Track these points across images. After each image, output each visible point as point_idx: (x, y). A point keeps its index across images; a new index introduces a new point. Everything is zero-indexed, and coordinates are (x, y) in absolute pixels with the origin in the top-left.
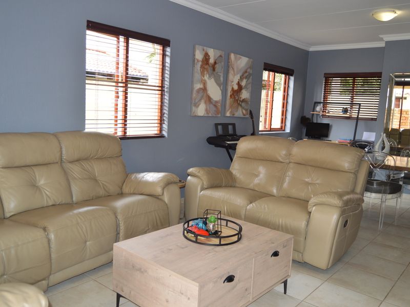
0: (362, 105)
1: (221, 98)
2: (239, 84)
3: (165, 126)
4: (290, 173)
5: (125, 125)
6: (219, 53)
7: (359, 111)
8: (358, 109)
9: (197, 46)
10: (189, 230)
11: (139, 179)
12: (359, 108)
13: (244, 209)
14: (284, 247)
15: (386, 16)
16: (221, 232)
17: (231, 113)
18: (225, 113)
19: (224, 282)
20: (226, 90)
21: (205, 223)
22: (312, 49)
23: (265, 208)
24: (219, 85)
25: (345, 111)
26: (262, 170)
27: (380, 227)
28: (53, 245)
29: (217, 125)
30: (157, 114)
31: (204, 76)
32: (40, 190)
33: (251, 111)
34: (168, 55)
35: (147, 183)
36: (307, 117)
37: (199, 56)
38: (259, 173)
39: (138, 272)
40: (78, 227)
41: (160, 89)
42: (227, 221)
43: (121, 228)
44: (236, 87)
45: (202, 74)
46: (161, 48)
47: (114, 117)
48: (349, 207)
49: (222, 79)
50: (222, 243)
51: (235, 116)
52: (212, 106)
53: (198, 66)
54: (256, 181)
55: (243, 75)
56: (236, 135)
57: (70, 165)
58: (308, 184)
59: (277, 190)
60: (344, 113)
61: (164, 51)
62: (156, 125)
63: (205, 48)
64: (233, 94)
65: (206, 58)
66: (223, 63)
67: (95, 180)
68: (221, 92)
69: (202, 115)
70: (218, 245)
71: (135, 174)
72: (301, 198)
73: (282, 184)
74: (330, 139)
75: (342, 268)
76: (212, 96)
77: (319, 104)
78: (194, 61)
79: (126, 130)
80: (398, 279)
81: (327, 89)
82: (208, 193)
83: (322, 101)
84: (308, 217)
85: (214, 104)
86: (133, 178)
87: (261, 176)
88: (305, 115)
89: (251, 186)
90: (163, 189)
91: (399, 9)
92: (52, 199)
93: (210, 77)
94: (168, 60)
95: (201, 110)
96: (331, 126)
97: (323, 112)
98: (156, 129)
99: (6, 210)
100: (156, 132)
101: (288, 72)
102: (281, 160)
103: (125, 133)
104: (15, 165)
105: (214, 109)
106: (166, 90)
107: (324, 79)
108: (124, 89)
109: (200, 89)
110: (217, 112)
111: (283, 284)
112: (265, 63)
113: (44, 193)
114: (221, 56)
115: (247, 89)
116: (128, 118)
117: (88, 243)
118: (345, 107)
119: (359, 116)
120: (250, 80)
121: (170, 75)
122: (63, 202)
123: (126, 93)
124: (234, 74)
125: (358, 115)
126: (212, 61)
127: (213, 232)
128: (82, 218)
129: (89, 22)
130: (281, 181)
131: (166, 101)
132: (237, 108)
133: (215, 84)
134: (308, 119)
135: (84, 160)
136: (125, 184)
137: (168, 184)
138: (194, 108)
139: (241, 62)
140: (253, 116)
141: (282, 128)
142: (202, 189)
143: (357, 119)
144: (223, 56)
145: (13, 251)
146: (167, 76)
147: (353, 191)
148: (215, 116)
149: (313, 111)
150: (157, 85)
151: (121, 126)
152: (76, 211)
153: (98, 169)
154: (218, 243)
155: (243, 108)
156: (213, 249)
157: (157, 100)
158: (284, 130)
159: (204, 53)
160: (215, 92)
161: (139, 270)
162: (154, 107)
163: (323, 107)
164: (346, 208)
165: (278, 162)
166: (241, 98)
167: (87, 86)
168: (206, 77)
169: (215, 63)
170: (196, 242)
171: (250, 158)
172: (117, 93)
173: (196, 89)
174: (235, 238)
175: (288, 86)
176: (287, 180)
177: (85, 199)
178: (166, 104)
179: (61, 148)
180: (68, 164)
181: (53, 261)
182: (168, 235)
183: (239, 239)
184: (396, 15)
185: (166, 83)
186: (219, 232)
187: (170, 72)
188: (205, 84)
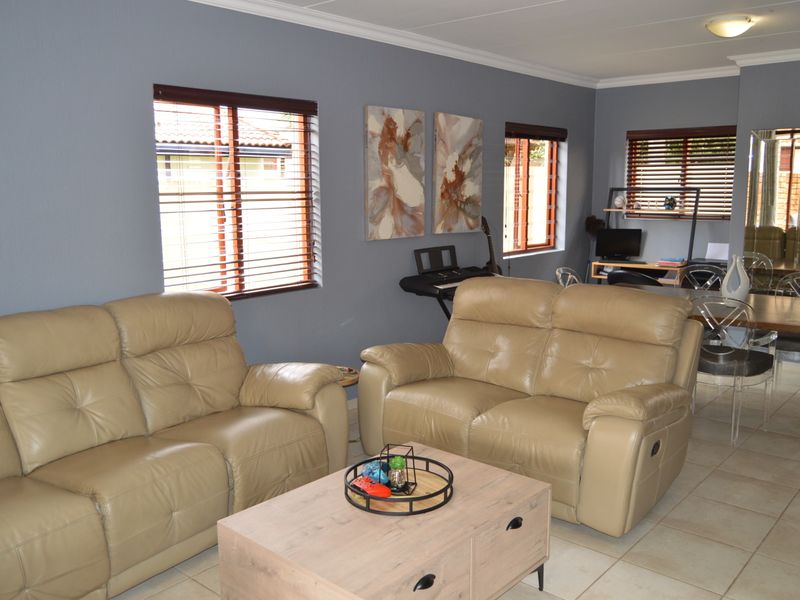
0: (702, 190)
1: (423, 202)
2: (457, 170)
3: (318, 266)
4: (554, 348)
5: (241, 271)
6: (413, 115)
7: (697, 202)
8: (694, 199)
9: (370, 108)
10: (355, 486)
11: (271, 378)
12: (697, 197)
13: (467, 426)
14: (532, 507)
15: (733, 28)
16: (415, 484)
17: (444, 226)
18: (433, 228)
19: (414, 590)
20: (433, 184)
21: (386, 468)
22: (601, 85)
23: (504, 424)
24: (417, 175)
25: (671, 204)
26: (503, 343)
27: (735, 437)
28: (110, 526)
29: (418, 253)
30: (301, 245)
31: (387, 164)
32: (85, 417)
33: (484, 219)
34: (313, 131)
35: (285, 385)
36: (598, 218)
37: (375, 126)
38: (497, 349)
39: (262, 574)
40: (156, 489)
41: (304, 196)
42: (428, 461)
43: (236, 480)
44: (451, 177)
45: (384, 159)
46: (302, 119)
47: (218, 258)
48: (661, 417)
49: (423, 164)
50: (415, 509)
51: (453, 232)
52: (406, 218)
53: (375, 146)
54: (493, 365)
55: (464, 152)
56: (457, 269)
57: (139, 363)
58: (588, 369)
59: (531, 381)
60: (668, 209)
61: (306, 123)
62: (301, 265)
63: (386, 109)
64: (446, 190)
65: (389, 129)
66: (423, 134)
67: (186, 385)
68: (422, 189)
69: (388, 237)
70: (407, 514)
71: (262, 367)
72: (575, 397)
73: (541, 369)
74: (642, 260)
75: (652, 530)
76: (404, 199)
77: (619, 192)
78: (366, 136)
79: (243, 280)
80: (758, 548)
81: (635, 162)
82: (400, 395)
83: (626, 186)
84: (583, 440)
85: (410, 213)
86: (258, 374)
87: (500, 357)
88: (593, 214)
89: (482, 376)
90: (314, 397)
91: (758, 13)
92: (107, 430)
93: (398, 163)
94: (315, 140)
95: (385, 229)
96: (646, 233)
97: (628, 207)
98: (301, 272)
99: (25, 459)
100: (302, 279)
101: (556, 135)
102: (538, 324)
103: (242, 286)
104: (35, 375)
105: (411, 222)
106: (314, 197)
107: (628, 143)
108: (234, 203)
109: (381, 188)
110: (418, 228)
111: (537, 573)
112: (507, 123)
113: (92, 421)
114: (418, 121)
115: (474, 177)
116: (245, 258)
117: (175, 514)
118: (670, 195)
119: (699, 213)
120: (480, 159)
121: (321, 168)
122: (129, 435)
123: (238, 211)
124: (447, 151)
125: (696, 210)
126: (400, 132)
127: (400, 485)
128: (162, 469)
129: (157, 87)
130: (538, 365)
131: (317, 218)
132: (457, 216)
133: (410, 175)
134: (600, 222)
135: (164, 348)
136: (243, 387)
137: (321, 385)
138: (370, 225)
139: (459, 128)
140: (490, 227)
141: (549, 244)
142: (390, 388)
143: (695, 217)
144: (423, 120)
145: (37, 545)
146: (315, 170)
147: (671, 384)
148: (413, 236)
149: (609, 207)
150: (299, 189)
151: (233, 274)
152: (149, 458)
153: (192, 363)
154: (408, 511)
155: (468, 215)
156: (397, 523)
157: (300, 217)
158: (554, 248)
159: (384, 119)
160: (410, 191)
161: (264, 570)
162: (294, 232)
163: (628, 197)
164: (654, 420)
165: (531, 327)
166: (462, 196)
167: (163, 208)
168: (392, 165)
169: (408, 135)
170: (367, 509)
171: (479, 321)
172: (222, 213)
173: (373, 189)
174: (440, 498)
175: (558, 162)
176: (549, 362)
177: (171, 423)
178: (315, 224)
179: (120, 334)
180: (136, 360)
181: (112, 554)
182: (317, 496)
183: (447, 500)
184: (751, 25)
185: (314, 183)
186: (413, 484)
187: (321, 162)
188: (389, 177)
